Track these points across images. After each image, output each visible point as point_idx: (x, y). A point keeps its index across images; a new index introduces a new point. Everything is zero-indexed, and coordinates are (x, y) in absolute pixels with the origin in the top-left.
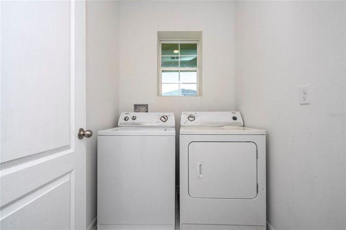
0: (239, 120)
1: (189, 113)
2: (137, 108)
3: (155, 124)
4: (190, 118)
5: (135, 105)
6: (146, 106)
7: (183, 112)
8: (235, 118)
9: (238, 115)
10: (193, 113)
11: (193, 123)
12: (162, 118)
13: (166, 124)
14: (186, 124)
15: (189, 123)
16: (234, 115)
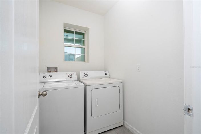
0: (108, 75)
1: (85, 72)
2: (49, 69)
3: (65, 80)
4: (85, 75)
5: (48, 67)
6: (56, 68)
7: (81, 72)
8: (106, 74)
9: (107, 73)
10: (86, 72)
11: (87, 78)
12: (69, 76)
13: (72, 79)
14: (83, 78)
15: (85, 78)
16: (106, 73)
